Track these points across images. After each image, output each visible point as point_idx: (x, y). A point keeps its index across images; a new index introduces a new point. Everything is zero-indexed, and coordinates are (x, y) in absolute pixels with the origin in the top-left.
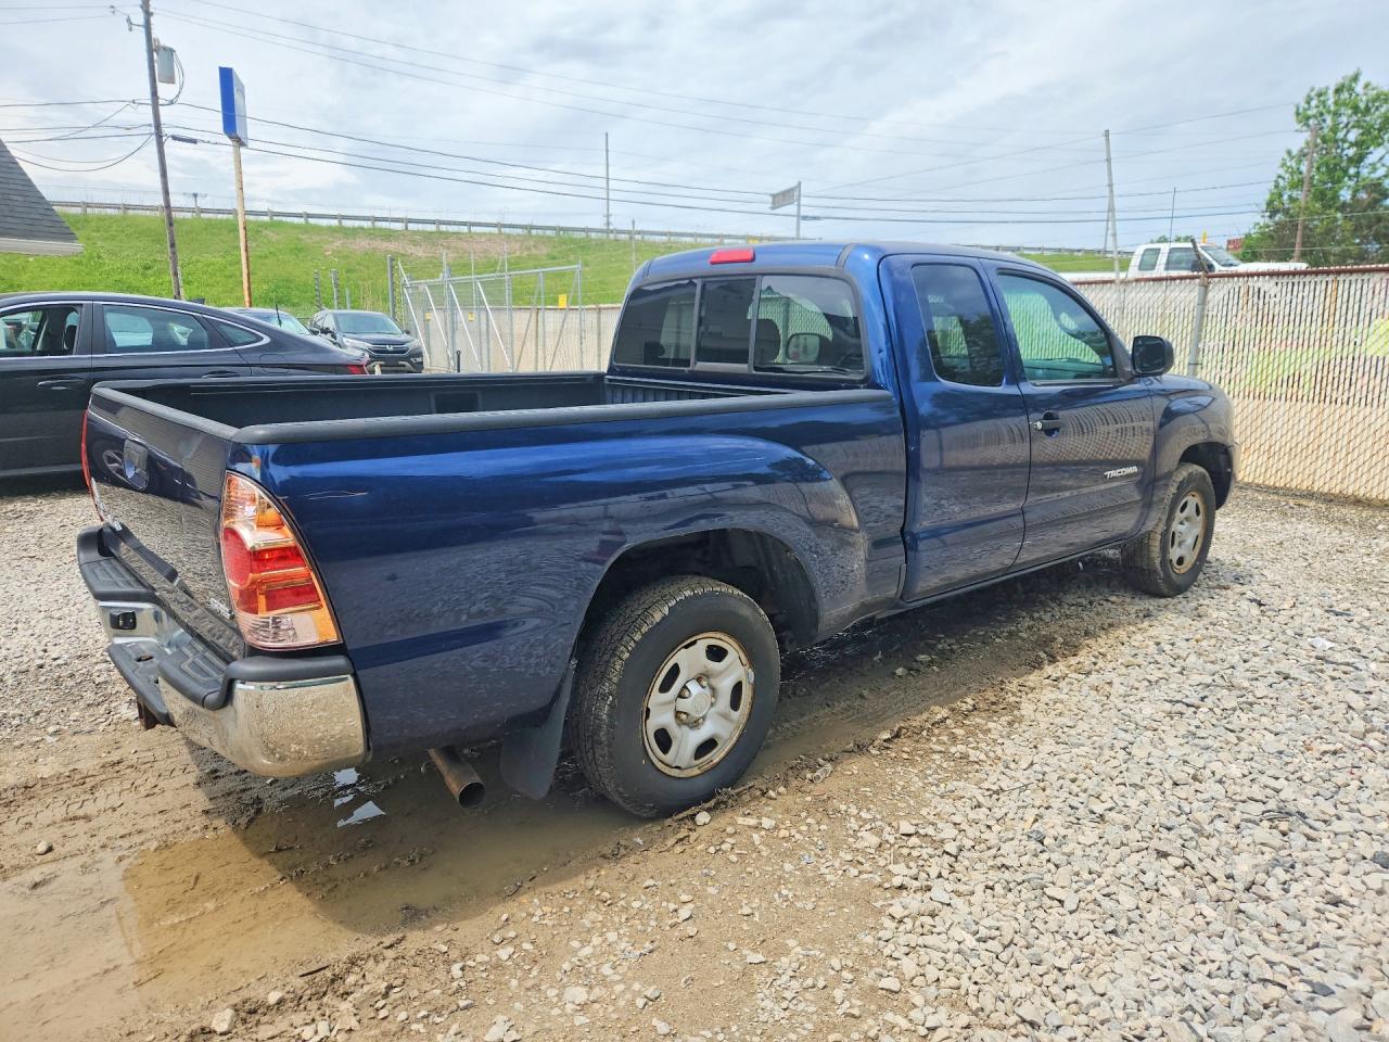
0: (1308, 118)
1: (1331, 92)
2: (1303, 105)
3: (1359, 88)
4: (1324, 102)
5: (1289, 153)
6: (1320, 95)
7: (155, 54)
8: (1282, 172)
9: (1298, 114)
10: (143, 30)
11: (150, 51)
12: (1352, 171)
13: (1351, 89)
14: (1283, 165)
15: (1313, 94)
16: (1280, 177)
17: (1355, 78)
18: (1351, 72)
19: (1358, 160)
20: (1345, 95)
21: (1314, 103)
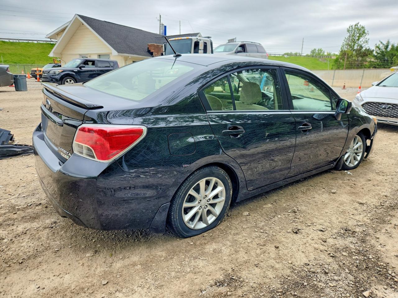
0: (349, 31)
1: (354, 26)
2: (348, 28)
3: (359, 25)
4: (352, 28)
5: (345, 38)
6: (352, 26)
7: (161, 25)
8: (344, 42)
9: (347, 30)
10: (159, 21)
11: (160, 24)
12: (357, 42)
13: (357, 26)
14: (344, 40)
15: (350, 26)
16: (343, 43)
17: (358, 23)
18: (357, 23)
19: (358, 40)
20: (356, 27)
21: (351, 28)
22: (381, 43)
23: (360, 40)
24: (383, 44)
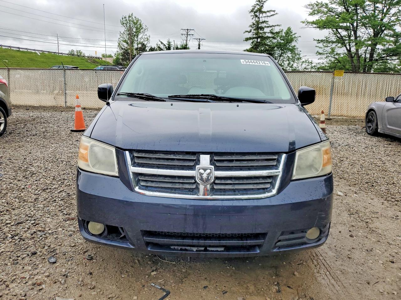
0: (124, 23)
1: (127, 17)
2: (122, 19)
3: (134, 18)
4: (126, 20)
8: (120, 37)
9: (121, 22)
14: (120, 35)
15: (123, 17)
17: (132, 14)
20: (131, 19)
21: (124, 19)
22: (162, 43)
23: (140, 36)
24: (165, 45)
